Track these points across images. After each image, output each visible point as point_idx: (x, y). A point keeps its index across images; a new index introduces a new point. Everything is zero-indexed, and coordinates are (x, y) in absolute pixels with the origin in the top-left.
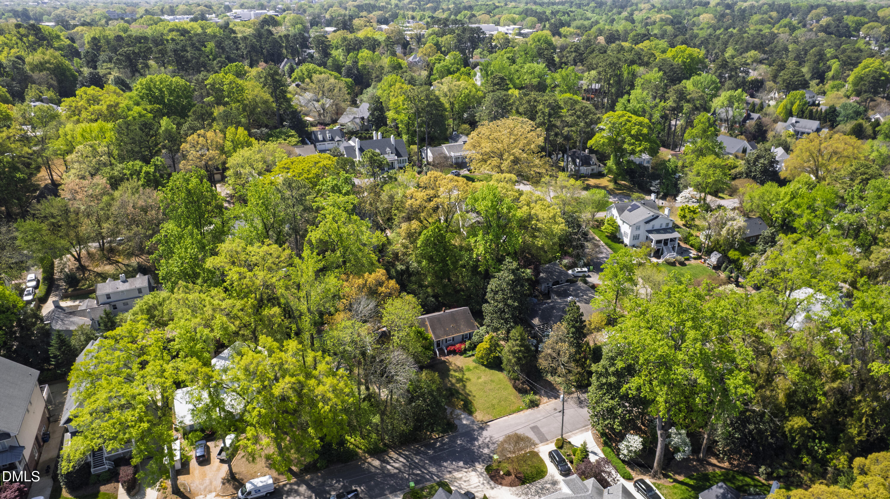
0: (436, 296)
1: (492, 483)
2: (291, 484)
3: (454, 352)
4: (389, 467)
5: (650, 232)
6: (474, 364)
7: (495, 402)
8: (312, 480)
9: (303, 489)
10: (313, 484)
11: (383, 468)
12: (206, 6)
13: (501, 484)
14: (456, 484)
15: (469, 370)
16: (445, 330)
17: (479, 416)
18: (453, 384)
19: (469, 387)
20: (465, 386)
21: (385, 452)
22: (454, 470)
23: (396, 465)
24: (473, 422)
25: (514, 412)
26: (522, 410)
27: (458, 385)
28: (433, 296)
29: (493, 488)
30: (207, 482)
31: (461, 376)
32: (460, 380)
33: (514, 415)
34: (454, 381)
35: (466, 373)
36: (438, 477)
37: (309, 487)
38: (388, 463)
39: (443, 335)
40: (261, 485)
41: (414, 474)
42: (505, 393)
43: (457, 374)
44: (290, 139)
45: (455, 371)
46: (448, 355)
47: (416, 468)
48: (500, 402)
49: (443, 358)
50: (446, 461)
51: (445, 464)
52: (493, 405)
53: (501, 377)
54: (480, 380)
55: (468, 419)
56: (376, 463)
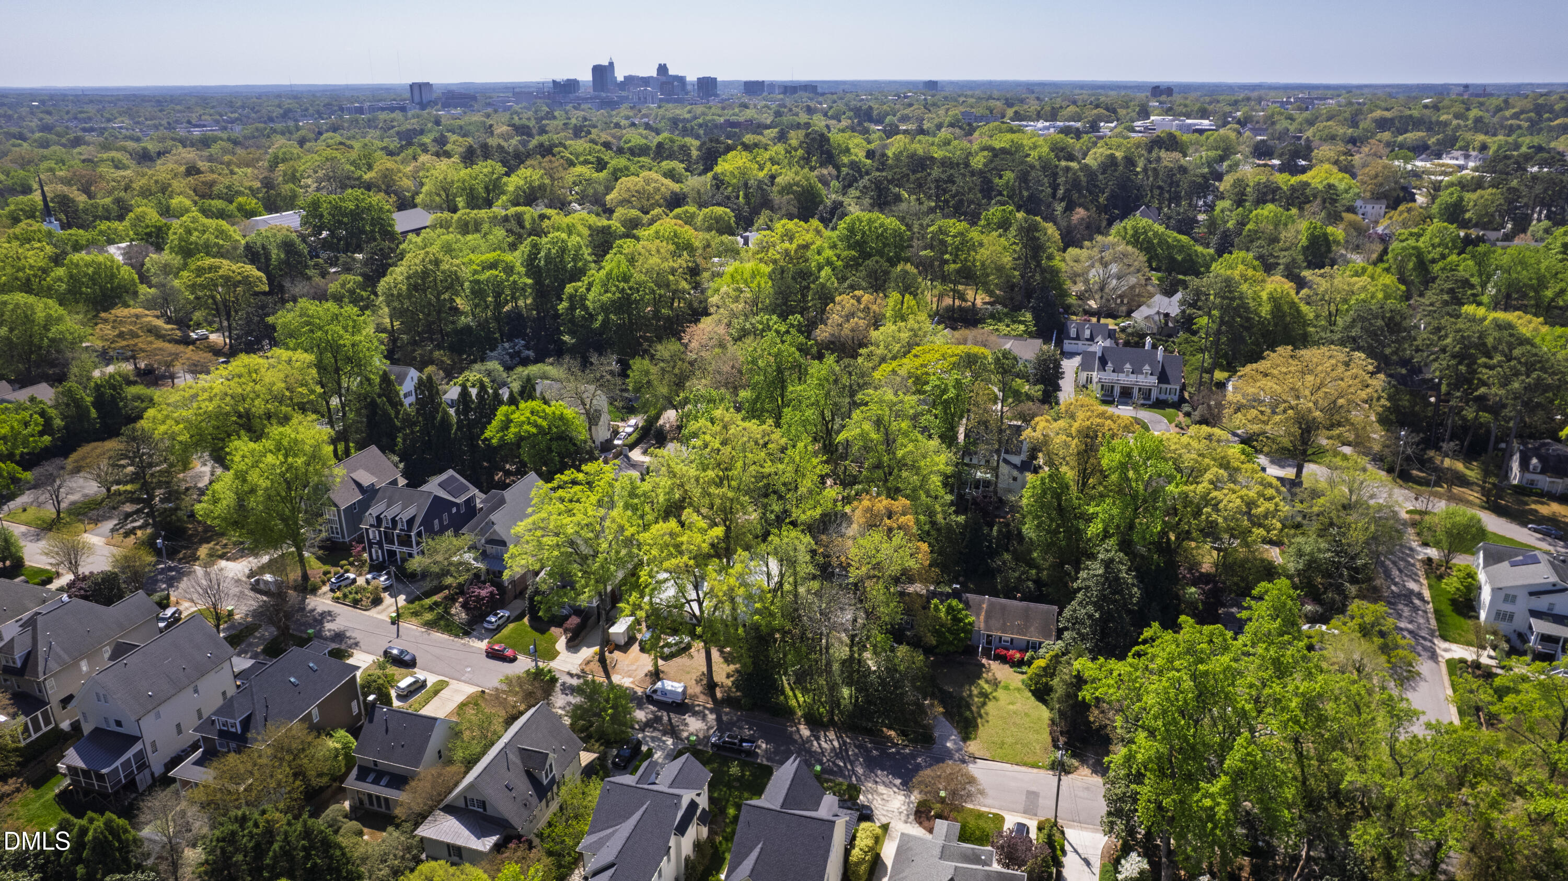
0: (1038, 582)
1: (912, 817)
2: (705, 708)
3: (1004, 660)
4: (815, 743)
5: (1535, 614)
6: (1020, 685)
7: (1009, 740)
8: (727, 714)
9: (711, 717)
10: (725, 718)
11: (808, 741)
12: (1107, 109)
13: (920, 824)
14: (870, 796)
15: (1006, 688)
16: (1004, 624)
17: (973, 747)
18: (971, 696)
19: (990, 707)
20: (984, 704)
21: (825, 727)
22: (884, 783)
23: (824, 745)
24: (959, 750)
25: (1025, 765)
26: (1039, 767)
27: (976, 699)
28: (1035, 582)
29: (906, 822)
30: (634, 667)
31: (989, 690)
32: (985, 695)
33: (1024, 769)
34: (975, 691)
35: (1000, 690)
36: (858, 779)
37: (719, 719)
38: (818, 739)
39: (997, 630)
40: (670, 688)
41: (834, 763)
42: (1032, 736)
43: (986, 686)
44: (1016, 326)
45: (987, 682)
46: (995, 660)
47: (842, 759)
48: (1016, 743)
49: (984, 661)
50: (882, 770)
51: (879, 772)
52: (1003, 743)
53: (1044, 713)
54: (1011, 707)
55: (955, 743)
56: (805, 732)
